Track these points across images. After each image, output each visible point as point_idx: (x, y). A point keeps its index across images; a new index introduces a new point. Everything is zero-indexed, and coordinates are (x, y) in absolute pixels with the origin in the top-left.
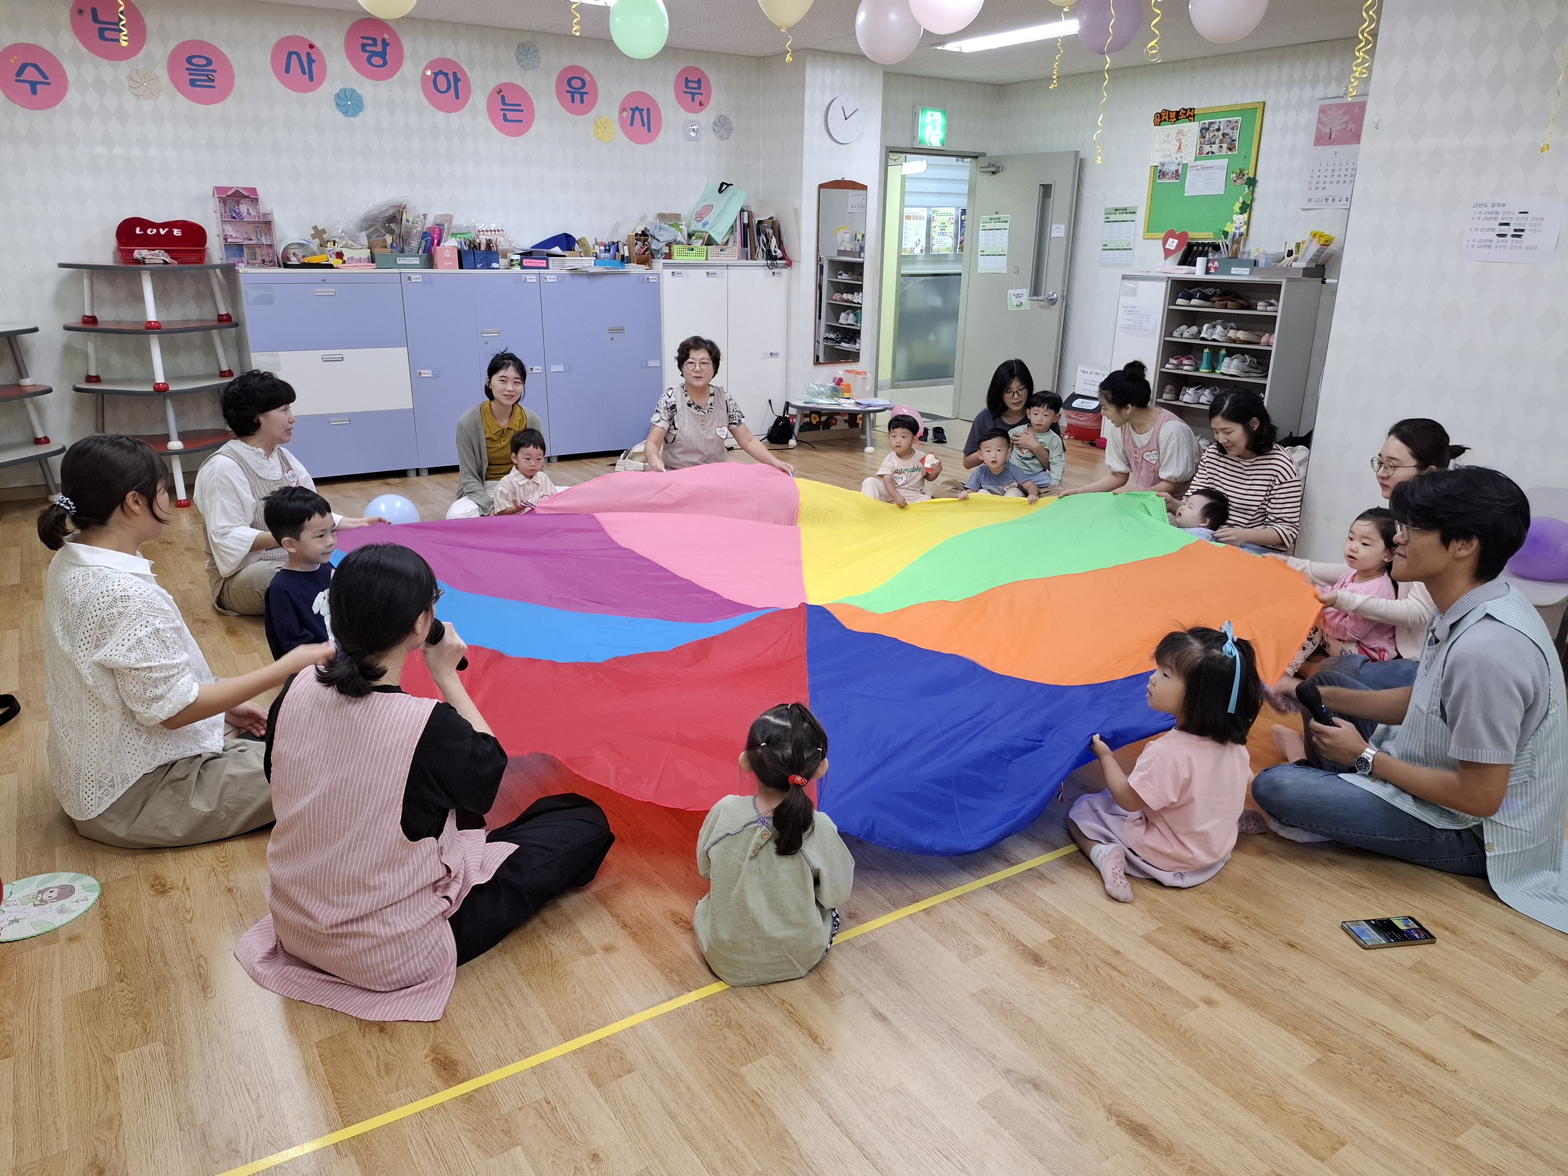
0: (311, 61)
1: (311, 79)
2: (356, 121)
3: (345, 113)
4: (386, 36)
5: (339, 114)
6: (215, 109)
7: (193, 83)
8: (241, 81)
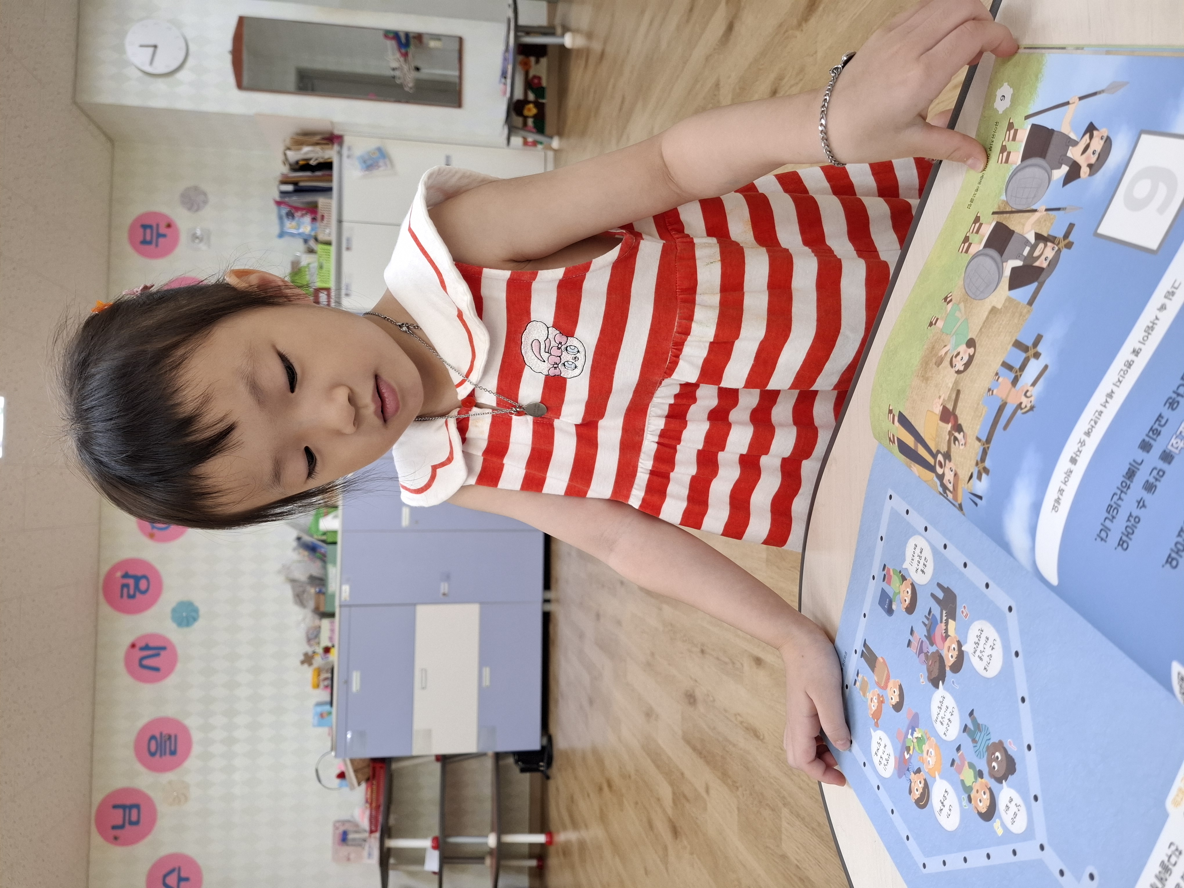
0: (146, 647)
1: (164, 648)
2: (202, 610)
3: (195, 619)
4: (119, 574)
5: (197, 625)
6: (196, 736)
7: (173, 753)
8: (170, 711)
